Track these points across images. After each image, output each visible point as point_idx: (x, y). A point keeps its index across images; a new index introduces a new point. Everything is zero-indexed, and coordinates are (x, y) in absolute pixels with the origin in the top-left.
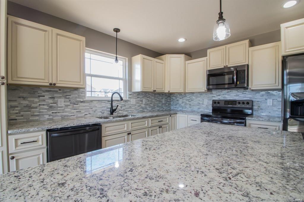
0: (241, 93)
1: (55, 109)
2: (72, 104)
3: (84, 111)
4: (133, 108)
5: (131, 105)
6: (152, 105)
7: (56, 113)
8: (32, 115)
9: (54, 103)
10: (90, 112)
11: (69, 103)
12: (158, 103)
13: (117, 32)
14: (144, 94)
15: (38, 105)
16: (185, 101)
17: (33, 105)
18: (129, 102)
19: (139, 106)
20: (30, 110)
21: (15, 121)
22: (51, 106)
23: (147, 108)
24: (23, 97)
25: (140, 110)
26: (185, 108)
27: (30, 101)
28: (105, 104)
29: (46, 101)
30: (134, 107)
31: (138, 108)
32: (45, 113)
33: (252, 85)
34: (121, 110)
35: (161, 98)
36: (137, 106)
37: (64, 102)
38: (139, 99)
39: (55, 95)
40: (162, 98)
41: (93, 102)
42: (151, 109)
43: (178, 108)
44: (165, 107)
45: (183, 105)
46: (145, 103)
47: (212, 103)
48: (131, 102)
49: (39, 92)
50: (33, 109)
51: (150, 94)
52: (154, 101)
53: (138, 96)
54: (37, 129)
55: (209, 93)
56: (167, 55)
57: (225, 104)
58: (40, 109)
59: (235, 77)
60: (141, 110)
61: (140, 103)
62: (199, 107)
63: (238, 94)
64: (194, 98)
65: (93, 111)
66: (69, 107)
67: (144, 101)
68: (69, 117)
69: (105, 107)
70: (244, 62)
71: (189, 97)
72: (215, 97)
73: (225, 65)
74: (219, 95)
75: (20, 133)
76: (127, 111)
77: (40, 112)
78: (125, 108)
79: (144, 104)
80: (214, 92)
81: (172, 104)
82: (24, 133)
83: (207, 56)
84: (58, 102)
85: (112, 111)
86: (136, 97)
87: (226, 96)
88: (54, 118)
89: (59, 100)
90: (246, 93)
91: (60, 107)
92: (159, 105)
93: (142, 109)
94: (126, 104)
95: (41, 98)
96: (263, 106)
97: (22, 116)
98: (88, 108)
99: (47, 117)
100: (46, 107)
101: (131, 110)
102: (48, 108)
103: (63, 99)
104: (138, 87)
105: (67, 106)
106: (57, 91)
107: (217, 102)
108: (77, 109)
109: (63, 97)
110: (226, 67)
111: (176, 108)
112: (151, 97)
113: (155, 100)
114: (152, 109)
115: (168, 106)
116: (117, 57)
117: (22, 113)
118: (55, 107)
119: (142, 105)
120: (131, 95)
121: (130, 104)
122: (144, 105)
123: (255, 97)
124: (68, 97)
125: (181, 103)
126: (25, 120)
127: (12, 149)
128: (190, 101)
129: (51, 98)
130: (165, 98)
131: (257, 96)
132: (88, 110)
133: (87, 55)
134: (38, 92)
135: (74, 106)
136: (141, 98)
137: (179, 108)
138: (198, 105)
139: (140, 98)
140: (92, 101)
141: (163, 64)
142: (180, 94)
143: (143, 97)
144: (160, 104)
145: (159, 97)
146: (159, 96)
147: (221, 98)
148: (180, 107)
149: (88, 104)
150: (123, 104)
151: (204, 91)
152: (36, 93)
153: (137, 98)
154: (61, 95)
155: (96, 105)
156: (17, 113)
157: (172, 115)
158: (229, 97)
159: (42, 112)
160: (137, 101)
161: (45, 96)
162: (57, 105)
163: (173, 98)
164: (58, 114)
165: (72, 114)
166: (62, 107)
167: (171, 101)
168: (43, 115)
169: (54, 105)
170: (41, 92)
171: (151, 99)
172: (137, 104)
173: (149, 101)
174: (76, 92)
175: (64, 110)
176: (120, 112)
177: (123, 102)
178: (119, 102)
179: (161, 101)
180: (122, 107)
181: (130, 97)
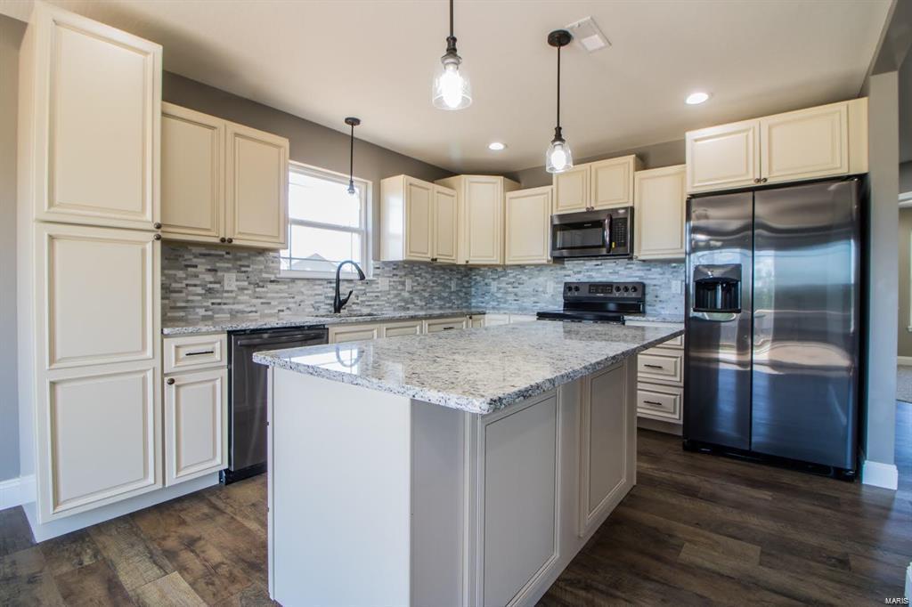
0: (623, 268)
1: (218, 295)
2: (252, 286)
3: (276, 303)
4: (382, 299)
5: (377, 292)
7: (219, 304)
9: (215, 283)
10: (290, 305)
11: (246, 283)
12: (440, 290)
13: (352, 125)
14: (409, 267)
15: (184, 286)
16: (503, 285)
17: (174, 285)
18: (374, 286)
19: (396, 296)
20: (168, 295)
22: (210, 289)
23: (416, 302)
25: (398, 304)
26: (505, 303)
28: (321, 287)
29: (200, 276)
30: (386, 299)
31: (393, 300)
32: (197, 304)
33: (639, 251)
34: (358, 304)
35: (447, 277)
36: (392, 296)
37: (237, 280)
38: (395, 279)
39: (218, 265)
40: (451, 279)
41: (297, 281)
42: (424, 303)
43: (488, 303)
44: (457, 300)
45: (499, 295)
46: (410, 289)
47: (562, 290)
48: (379, 286)
49: (186, 257)
51: (422, 269)
52: (431, 284)
53: (395, 272)
54: (214, 329)
55: (558, 266)
56: (463, 177)
57: (590, 292)
58: (187, 295)
59: (607, 233)
60: (402, 306)
61: (400, 288)
62: (535, 299)
63: (618, 268)
64: (524, 277)
65: (295, 303)
66: (246, 292)
67: (408, 282)
68: (246, 315)
69: (320, 295)
70: (626, 200)
71: (514, 277)
72: (569, 276)
73: (589, 206)
74: (579, 272)
76: (369, 305)
77: (188, 301)
79: (409, 292)
80: (568, 264)
81: (473, 293)
82: (192, 334)
83: (551, 184)
84: (223, 280)
85: (339, 305)
86: (390, 273)
87: (593, 274)
88: (216, 316)
89: (227, 275)
90: (631, 268)
91: (227, 292)
92: (443, 294)
93: (403, 304)
94: (367, 290)
95: (189, 269)
96: (663, 294)
98: (286, 295)
99: (202, 312)
100: (199, 290)
101: (378, 305)
102: (203, 292)
103: (234, 275)
104: (395, 250)
105: (242, 289)
106: (223, 256)
107: (573, 286)
108: (261, 298)
109: (234, 268)
110: (590, 211)
111: (483, 303)
112: (425, 275)
113: (434, 283)
114: (426, 304)
115: (464, 297)
116: (352, 182)
118: (217, 292)
119: (402, 294)
120: (379, 268)
121: (376, 290)
122: (408, 294)
123: (649, 276)
124: (243, 269)
125: (495, 289)
127: (170, 366)
128: (516, 285)
129: (209, 270)
130: (458, 278)
131: (652, 274)
132: (285, 300)
133: (293, 177)
134: (183, 256)
135: (258, 289)
136: (401, 277)
138: (534, 296)
139: (398, 277)
140: (293, 280)
141: (453, 196)
142: (493, 268)
143: (405, 275)
144: (445, 292)
146: (442, 272)
147: (582, 278)
148: (493, 300)
149: (286, 287)
150: (361, 290)
151: (545, 262)
152: (180, 259)
153: (392, 277)
154: (230, 265)
155: (302, 289)
157: (473, 317)
158: (599, 275)
159: (192, 301)
160: (392, 283)
161: (199, 266)
162: (223, 286)
163: (476, 279)
164: (224, 307)
165: (254, 309)
166: (232, 292)
167: (471, 287)
168: (194, 307)
169: (217, 286)
170: (191, 257)
171: (423, 280)
172: (392, 290)
173: (419, 284)
174: (262, 258)
175: (235, 298)
176: (355, 307)
177: (361, 286)
178: (352, 285)
179: (447, 286)
180: (358, 297)
181: (376, 274)
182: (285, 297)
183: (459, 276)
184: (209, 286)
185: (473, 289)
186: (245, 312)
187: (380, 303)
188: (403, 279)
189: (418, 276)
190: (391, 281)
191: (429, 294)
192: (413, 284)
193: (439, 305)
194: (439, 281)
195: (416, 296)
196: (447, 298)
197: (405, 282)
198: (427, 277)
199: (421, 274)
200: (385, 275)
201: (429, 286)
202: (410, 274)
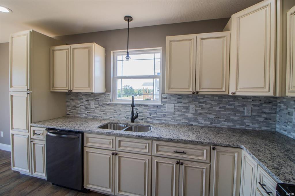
1: (89, 110)
2: (100, 107)
3: (109, 114)
4: (168, 116)
5: (165, 112)
6: (212, 117)
7: (89, 113)
8: (76, 113)
9: (88, 105)
10: (115, 116)
11: (98, 105)
12: (229, 114)
13: (128, 21)
15: (80, 106)
17: (78, 106)
18: (162, 108)
19: (180, 116)
21: (69, 116)
22: (87, 107)
23: (199, 121)
24: (72, 100)
25: (182, 121)
27: (75, 102)
29: (84, 103)
30: (172, 117)
31: (179, 118)
32: (83, 112)
34: (151, 118)
36: (177, 116)
37: (95, 104)
38: (180, 105)
39: (89, 98)
40: (243, 106)
41: (118, 105)
43: (289, 133)
44: (253, 123)
46: (194, 112)
48: (166, 109)
49: (80, 96)
50: (77, 109)
51: (207, 98)
52: (217, 109)
53: (179, 100)
58: (80, 109)
60: (186, 123)
61: (184, 110)
66: (98, 109)
68: (98, 118)
75: (37, 126)
76: (159, 120)
77: (80, 111)
78: (155, 116)
79: (192, 113)
81: (277, 119)
84: (90, 104)
86: (175, 101)
88: (88, 117)
89: (91, 102)
92: (231, 117)
93: (187, 121)
94: (157, 111)
95: (81, 100)
97: (72, 113)
98: (113, 111)
99: (84, 115)
100: (84, 107)
101: (165, 120)
102: (85, 108)
103: (94, 102)
105: (96, 108)
106: (90, 95)
108: (103, 112)
109: (94, 99)
111: (285, 130)
114: (211, 123)
115: (263, 122)
116: (128, 52)
117: (72, 111)
118: (89, 108)
119: (186, 115)
120: (166, 98)
121: (164, 111)
122: (192, 115)
124: (97, 100)
126: (73, 116)
129: (86, 100)
130: (254, 105)
134: (79, 96)
135: (102, 108)
136: (184, 104)
137: (292, 133)
139: (182, 103)
140: (116, 104)
143: (189, 102)
144: (235, 115)
145: (231, 103)
146: (232, 100)
149: (113, 107)
150: (153, 111)
152: (79, 97)
153: (176, 103)
154: (93, 98)
155: (120, 109)
156: (70, 110)
160: (177, 108)
161: (83, 99)
162: (90, 106)
163: (280, 106)
164: (91, 114)
165: (100, 116)
166: (93, 108)
167: (275, 113)
168: (82, 113)
169: (89, 106)
170: (81, 96)
171: (209, 106)
172: (177, 112)
173: (204, 109)
174: (103, 95)
175: (94, 111)
176: (149, 120)
177: (153, 108)
178: (147, 108)
179: (239, 111)
180: (151, 114)
181: (164, 102)
182: (112, 112)
183: (258, 103)
184: (87, 106)
185: (278, 115)
186: (97, 116)
187: (167, 119)
188: (187, 105)
189: (203, 103)
190: (176, 106)
191: (214, 116)
192: (197, 108)
193: (226, 125)
194: (227, 107)
195: (200, 117)
196: (238, 120)
197: (189, 107)
198: (212, 103)
199: (206, 102)
200: (171, 102)
201: (214, 111)
202: (194, 102)
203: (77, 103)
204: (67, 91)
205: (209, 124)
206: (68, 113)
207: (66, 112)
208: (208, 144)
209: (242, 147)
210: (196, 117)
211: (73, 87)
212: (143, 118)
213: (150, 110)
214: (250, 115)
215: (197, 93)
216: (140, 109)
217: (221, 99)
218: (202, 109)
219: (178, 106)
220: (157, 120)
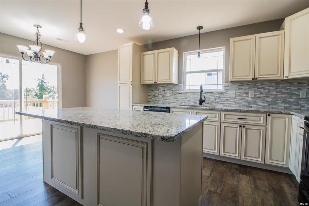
3: (181, 100)
4: (230, 101)
5: (228, 97)
6: (269, 100)
9: (164, 94)
10: (186, 101)
11: (172, 94)
12: (286, 97)
13: (200, 29)
14: (251, 84)
15: (158, 95)
17: (156, 95)
18: (225, 94)
19: (241, 99)
23: (258, 103)
24: (153, 91)
25: (242, 104)
27: (155, 92)
28: (198, 95)
29: (161, 92)
30: (233, 101)
31: (240, 102)
34: (215, 102)
35: (293, 88)
36: (238, 100)
37: (170, 93)
38: (240, 91)
39: (165, 89)
40: (299, 89)
41: (188, 93)
44: (308, 104)
46: (253, 96)
48: (229, 94)
49: (159, 87)
50: (156, 97)
52: (275, 93)
53: (240, 87)
58: (159, 97)
60: (246, 105)
61: (245, 95)
67: (252, 93)
69: (197, 98)
75: (137, 106)
76: (222, 103)
77: (158, 99)
78: (219, 100)
79: (251, 97)
85: (201, 102)
86: (237, 88)
89: (167, 92)
91: (167, 96)
92: (288, 100)
93: (247, 104)
94: (221, 97)
95: (159, 91)
97: (152, 100)
99: (161, 102)
100: (161, 96)
103: (169, 91)
105: (171, 96)
108: (176, 98)
112: (269, 88)
113: (277, 92)
114: (269, 105)
116: (199, 53)
117: (152, 99)
118: (165, 96)
119: (246, 99)
120: (229, 86)
121: (226, 96)
122: (252, 99)
124: (171, 90)
126: (153, 102)
129: (163, 91)
135: (175, 96)
136: (245, 90)
139: (243, 90)
140: (187, 93)
143: (249, 89)
144: (291, 98)
145: (287, 88)
146: (289, 85)
149: (184, 95)
150: (217, 96)
152: (157, 88)
153: (237, 90)
154: (168, 89)
155: (190, 96)
156: (150, 98)
160: (238, 93)
161: (161, 90)
162: (166, 95)
164: (166, 101)
165: (174, 102)
166: (168, 96)
168: (160, 100)
169: (165, 95)
171: (267, 91)
172: (238, 97)
173: (262, 93)
174: (176, 86)
175: (169, 98)
176: (213, 104)
177: (217, 94)
178: (212, 94)
179: (294, 94)
180: (215, 99)
181: (227, 89)
182: (184, 99)
184: (163, 95)
186: (172, 102)
187: (229, 103)
188: (247, 91)
189: (261, 89)
190: (237, 92)
191: (272, 99)
192: (256, 93)
193: (283, 106)
194: (284, 91)
195: (259, 100)
196: (294, 102)
197: (249, 92)
198: (270, 89)
199: (264, 87)
200: (233, 89)
201: (272, 95)
202: (254, 88)
203: (156, 93)
204: (153, 83)
205: (267, 106)
206: (149, 100)
207: (148, 100)
208: (264, 112)
209: (292, 113)
210: (255, 100)
211: (158, 80)
212: (209, 103)
213: (215, 96)
214: (305, 97)
215: (256, 79)
216: (206, 96)
217: (278, 85)
218: (260, 93)
219: (239, 92)
220: (221, 103)
